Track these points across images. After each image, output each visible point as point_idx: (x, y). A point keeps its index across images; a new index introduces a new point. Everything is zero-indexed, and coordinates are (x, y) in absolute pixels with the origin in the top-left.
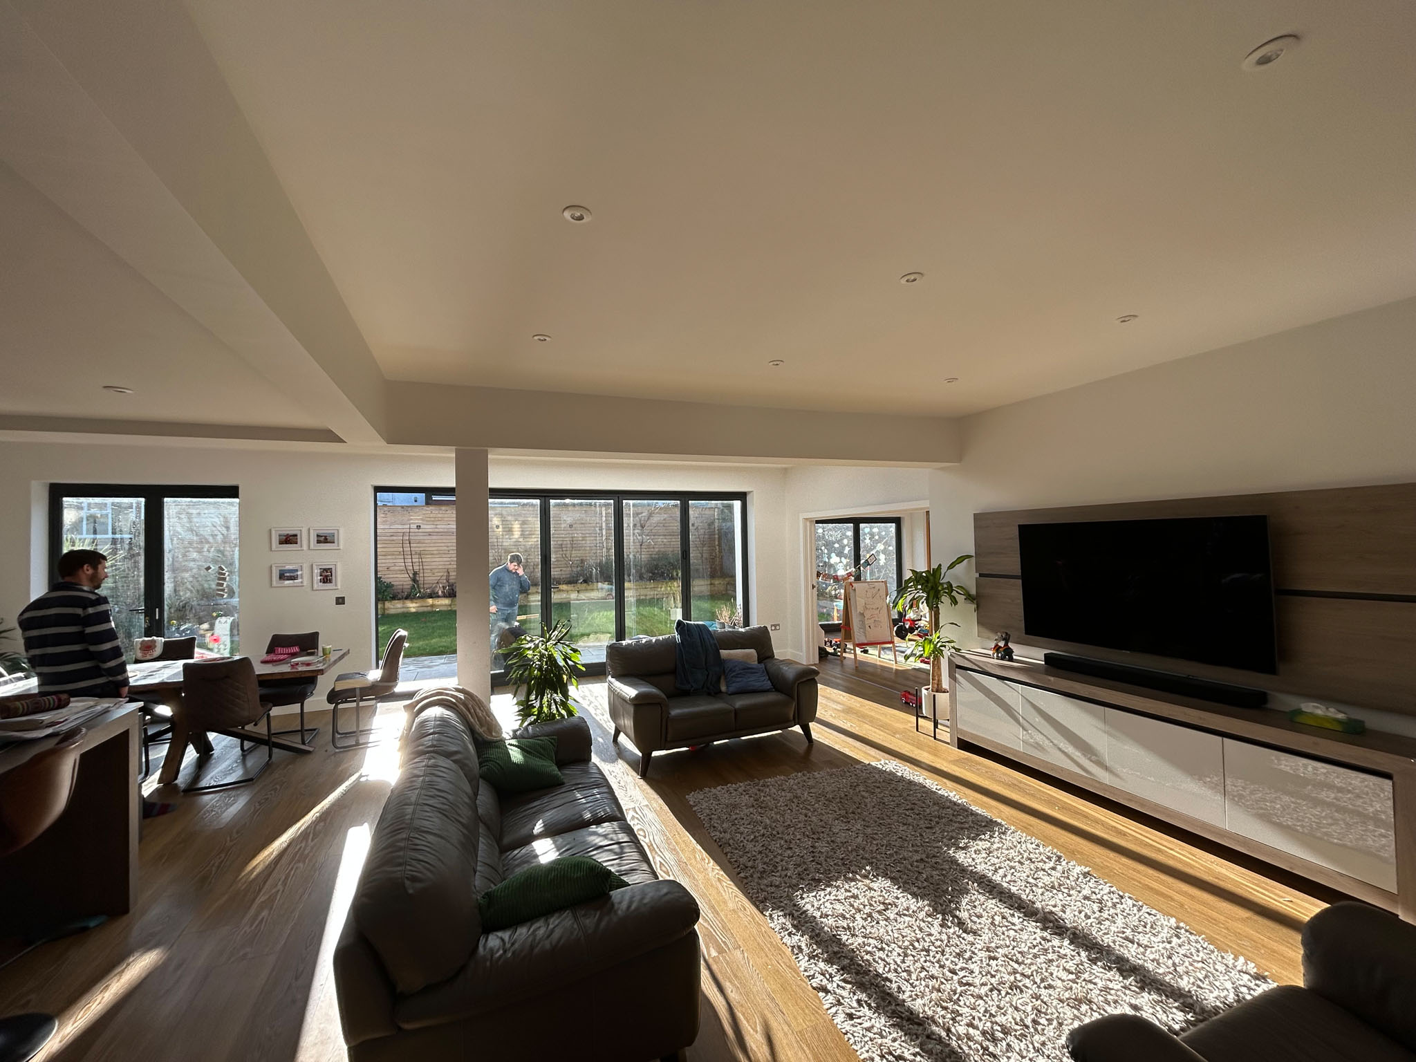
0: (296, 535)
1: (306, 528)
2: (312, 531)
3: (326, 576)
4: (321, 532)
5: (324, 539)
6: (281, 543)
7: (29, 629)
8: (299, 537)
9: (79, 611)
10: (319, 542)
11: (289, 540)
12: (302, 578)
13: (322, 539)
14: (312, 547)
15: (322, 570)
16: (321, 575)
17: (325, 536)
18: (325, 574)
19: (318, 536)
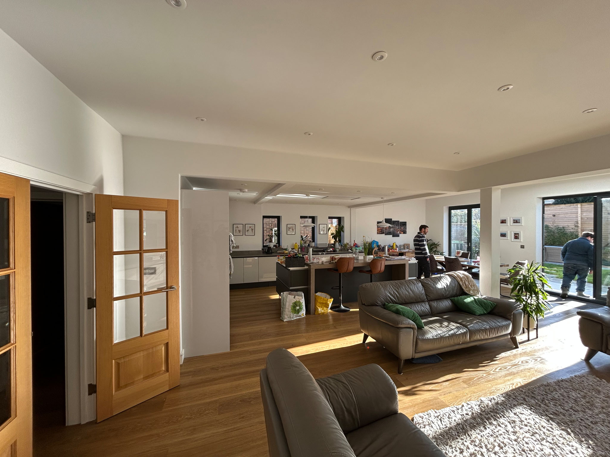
1: (509, 217)
2: (511, 218)
3: (517, 236)
4: (515, 219)
5: (516, 221)
6: (501, 223)
8: (506, 221)
10: (514, 222)
11: (503, 222)
12: (507, 236)
14: (511, 225)
15: (515, 234)
16: (515, 236)
17: (516, 220)
18: (516, 235)
19: (514, 220)
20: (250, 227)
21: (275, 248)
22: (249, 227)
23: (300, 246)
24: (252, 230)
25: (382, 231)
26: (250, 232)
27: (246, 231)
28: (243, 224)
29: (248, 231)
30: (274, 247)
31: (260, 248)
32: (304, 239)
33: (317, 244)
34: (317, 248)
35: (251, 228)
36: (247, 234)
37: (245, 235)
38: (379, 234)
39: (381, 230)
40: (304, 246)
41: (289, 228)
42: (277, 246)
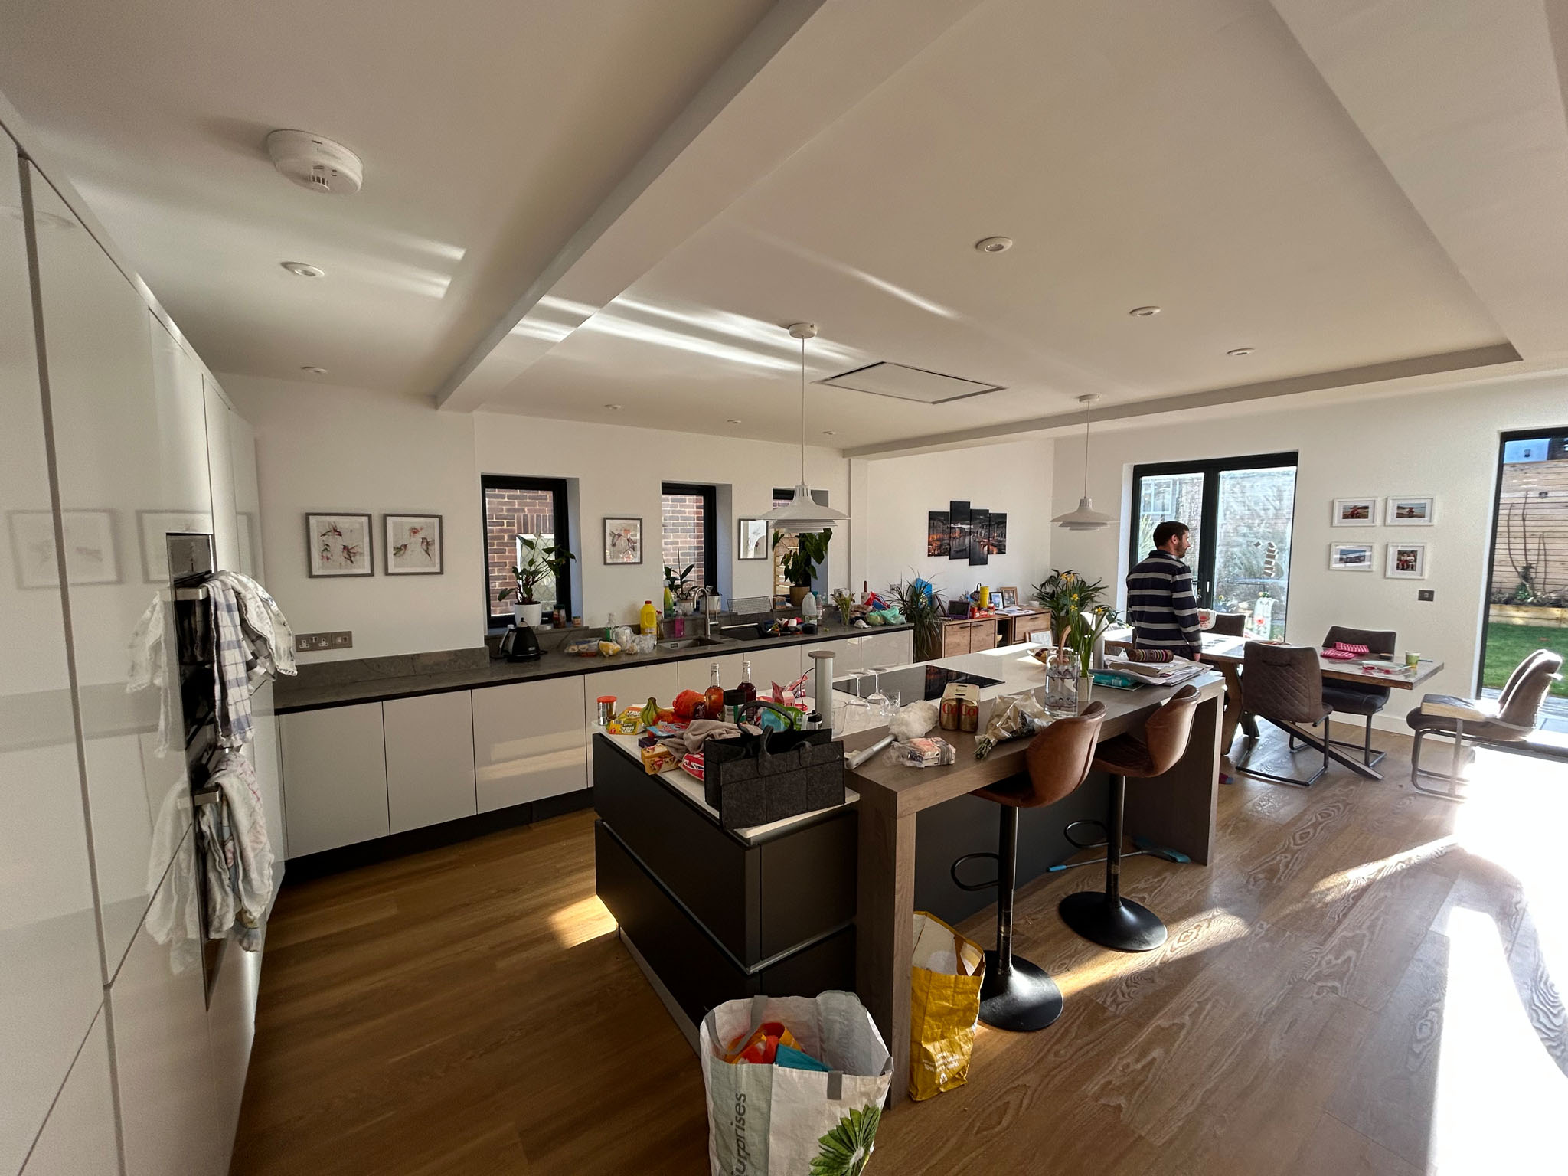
0: (1366, 508)
1: (1382, 497)
2: (1390, 502)
3: (1407, 561)
4: (1402, 503)
5: (1407, 512)
6: (1346, 517)
7: (1134, 589)
8: (1370, 510)
9: (1169, 577)
10: (1399, 515)
11: (1356, 513)
12: (1370, 561)
13: (1405, 512)
14: (1388, 522)
15: (1401, 553)
16: (1399, 560)
17: (1411, 509)
18: (1406, 558)
19: (1399, 508)
20: (415, 531)
21: (548, 627)
22: (407, 532)
23: (663, 614)
24: (427, 544)
25: (941, 545)
26: (417, 558)
27: (391, 551)
28: (369, 516)
29: (400, 550)
30: (543, 622)
31: (474, 637)
32: (678, 583)
33: (730, 602)
34: (733, 617)
35: (421, 535)
36: (396, 566)
37: (387, 574)
38: (935, 555)
39: (939, 543)
40: (681, 612)
41: (612, 533)
42: (558, 619)
